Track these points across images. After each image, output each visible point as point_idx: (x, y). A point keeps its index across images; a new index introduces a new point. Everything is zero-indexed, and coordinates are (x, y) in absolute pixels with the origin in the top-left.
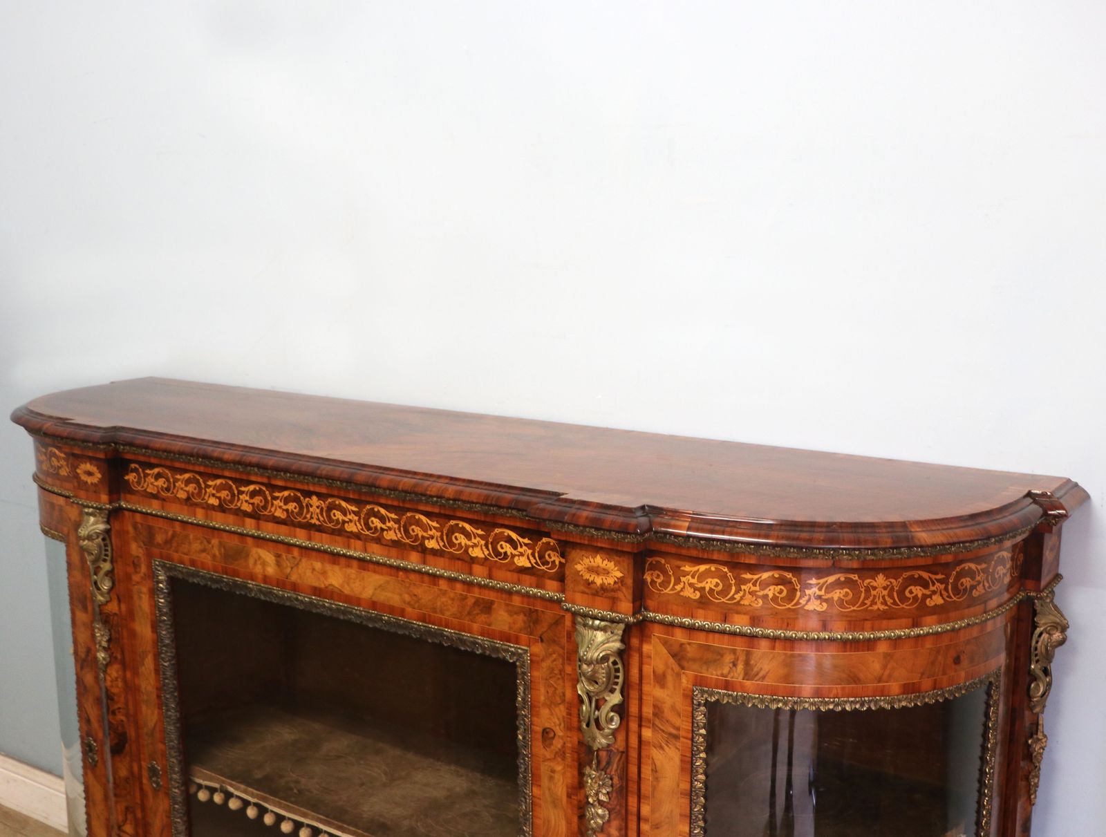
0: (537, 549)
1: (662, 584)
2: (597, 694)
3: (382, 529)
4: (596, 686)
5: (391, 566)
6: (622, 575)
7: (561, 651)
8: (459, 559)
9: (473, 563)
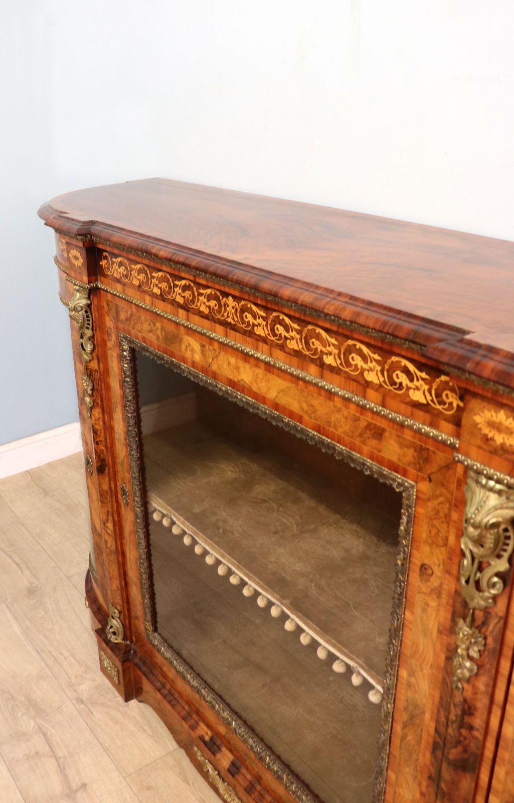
2: (482, 557)
3: (286, 338)
4: (482, 549)
5: (291, 374)
7: (449, 496)
8: (354, 380)
9: (368, 387)
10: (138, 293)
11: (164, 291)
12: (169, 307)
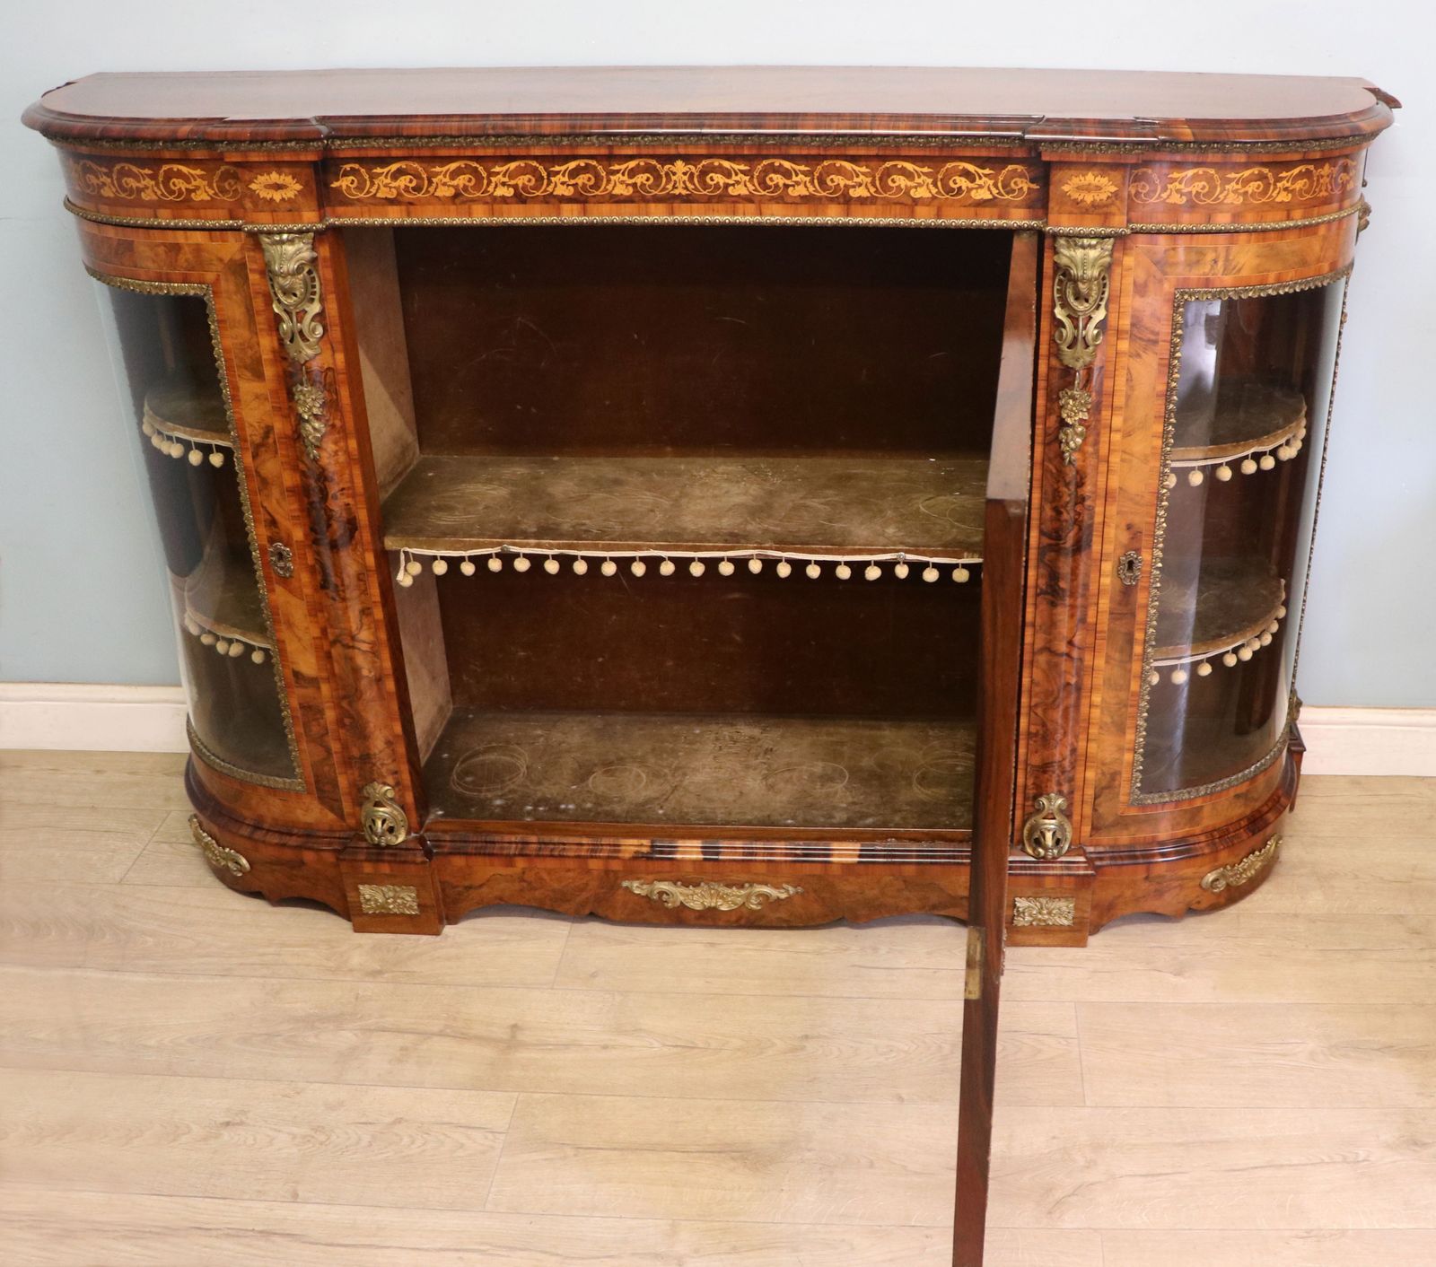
0: (1001, 178)
1: (1147, 195)
3: (786, 186)
6: (1116, 189)
8: (898, 203)
9: (915, 205)
10: (453, 208)
11: (524, 188)
12: (537, 207)
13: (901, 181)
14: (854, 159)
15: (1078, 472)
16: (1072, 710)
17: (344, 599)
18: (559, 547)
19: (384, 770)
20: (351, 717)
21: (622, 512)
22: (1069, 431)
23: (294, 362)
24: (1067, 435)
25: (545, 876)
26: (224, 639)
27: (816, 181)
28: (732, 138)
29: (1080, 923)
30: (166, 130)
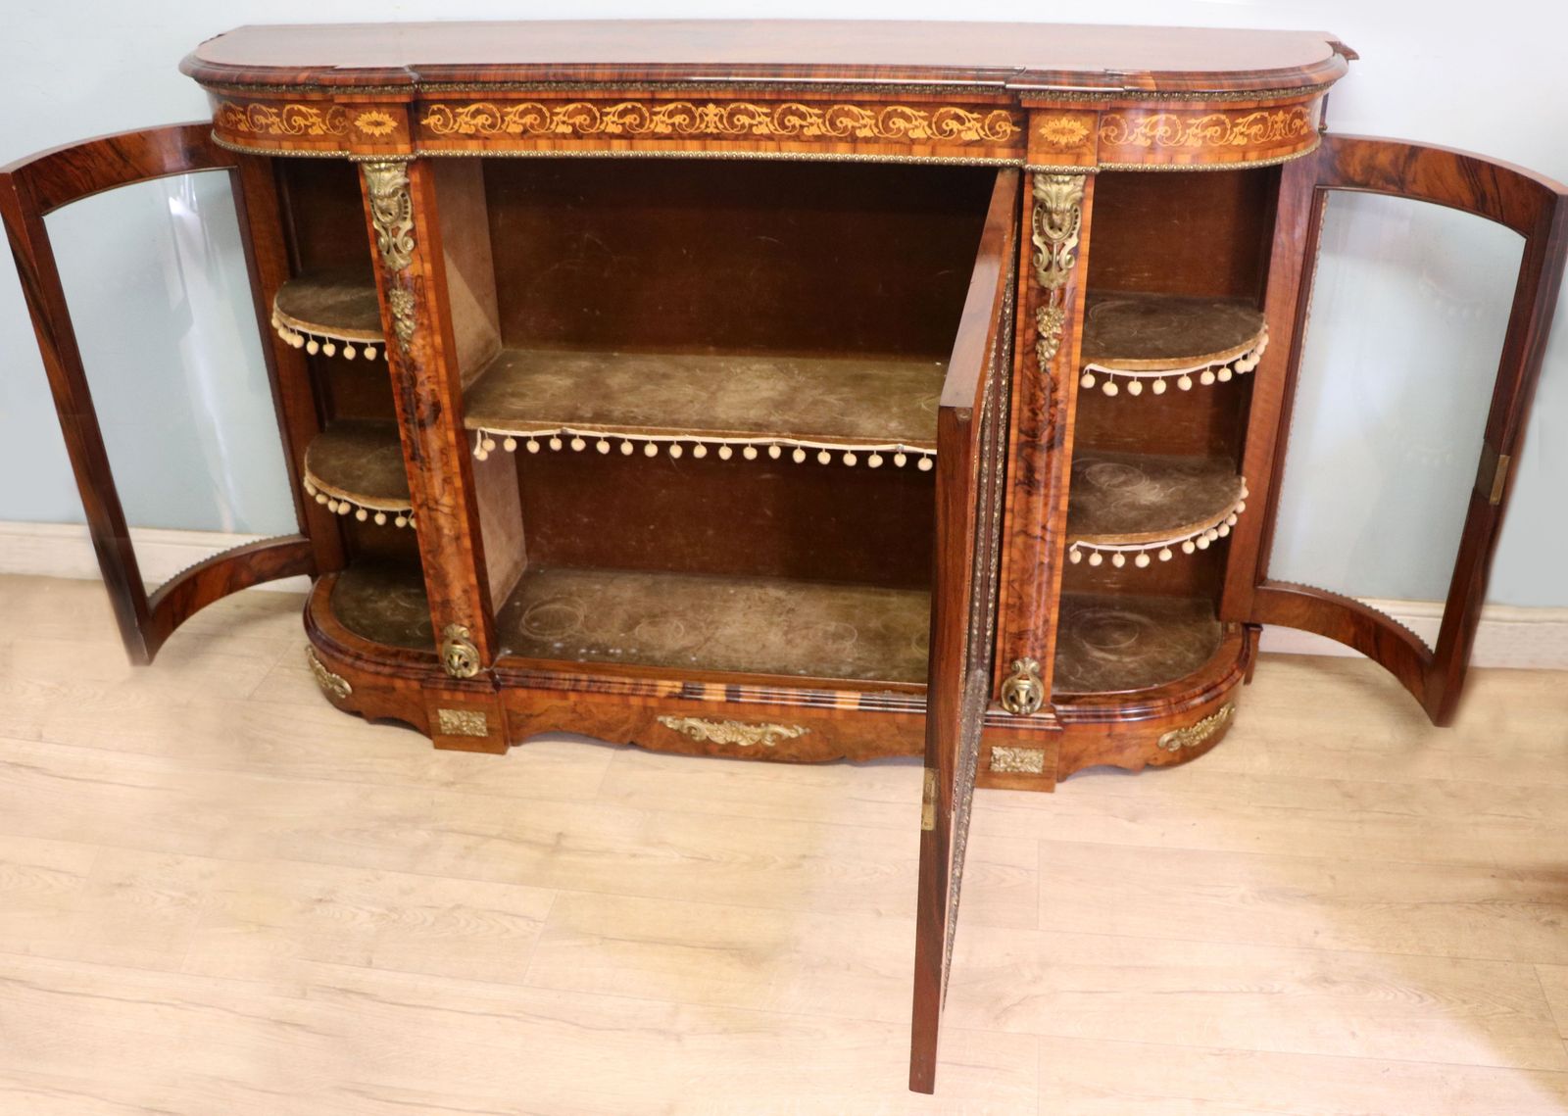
0: (987, 122)
1: (1116, 137)
3: (802, 127)
4: (1060, 233)
6: (1088, 132)
8: (897, 142)
9: (914, 144)
10: (521, 142)
11: (581, 125)
12: (591, 143)
13: (901, 123)
14: (860, 104)
15: (1052, 379)
16: (1044, 586)
17: (429, 470)
18: (609, 430)
19: (461, 614)
20: (434, 568)
21: (666, 402)
22: (1045, 343)
23: (390, 270)
24: (1042, 346)
25: (594, 710)
26: (335, 499)
27: (827, 123)
28: (755, 85)
29: (1049, 772)
30: (287, 77)
